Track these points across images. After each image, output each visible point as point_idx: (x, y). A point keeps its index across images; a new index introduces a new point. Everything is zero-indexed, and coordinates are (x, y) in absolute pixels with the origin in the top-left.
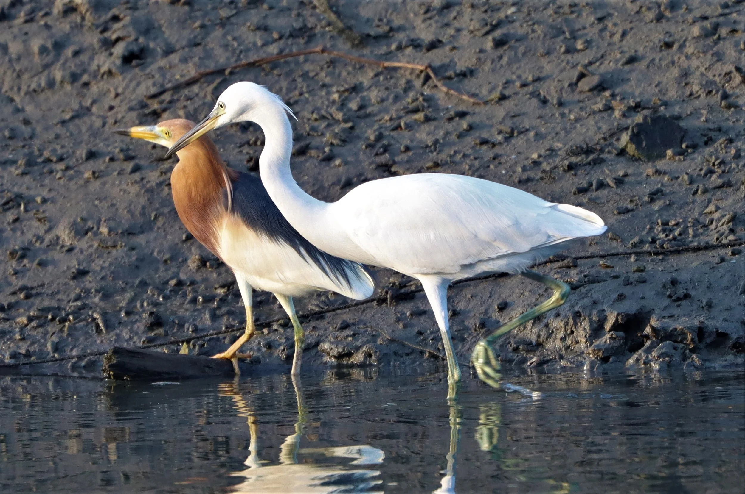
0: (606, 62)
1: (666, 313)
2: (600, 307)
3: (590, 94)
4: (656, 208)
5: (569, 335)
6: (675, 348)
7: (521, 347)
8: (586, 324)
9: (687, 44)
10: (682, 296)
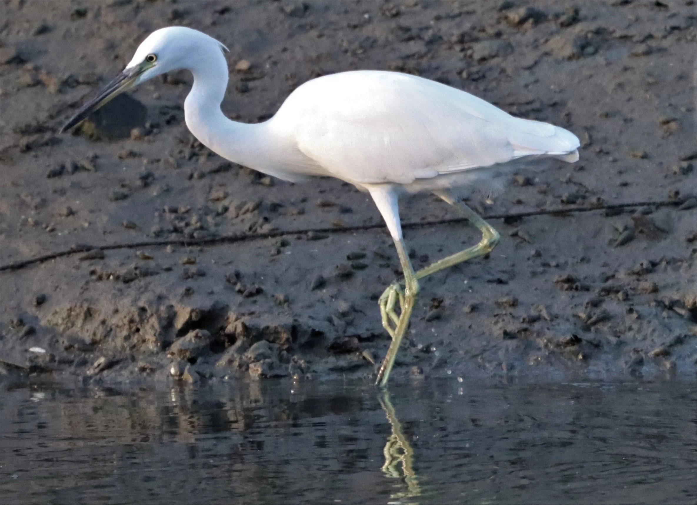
0: (14, 32)
1: (243, 310)
2: (167, 303)
3: (7, 67)
4: (155, 194)
5: (134, 333)
6: (271, 348)
7: (76, 346)
8: (154, 320)
9: (103, 12)
10: (254, 291)
